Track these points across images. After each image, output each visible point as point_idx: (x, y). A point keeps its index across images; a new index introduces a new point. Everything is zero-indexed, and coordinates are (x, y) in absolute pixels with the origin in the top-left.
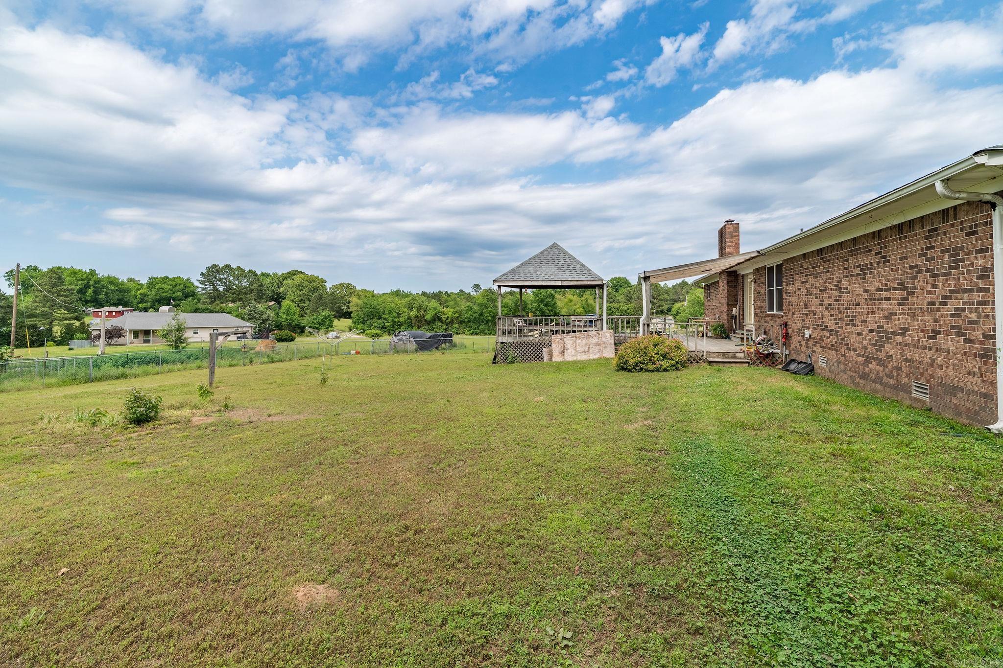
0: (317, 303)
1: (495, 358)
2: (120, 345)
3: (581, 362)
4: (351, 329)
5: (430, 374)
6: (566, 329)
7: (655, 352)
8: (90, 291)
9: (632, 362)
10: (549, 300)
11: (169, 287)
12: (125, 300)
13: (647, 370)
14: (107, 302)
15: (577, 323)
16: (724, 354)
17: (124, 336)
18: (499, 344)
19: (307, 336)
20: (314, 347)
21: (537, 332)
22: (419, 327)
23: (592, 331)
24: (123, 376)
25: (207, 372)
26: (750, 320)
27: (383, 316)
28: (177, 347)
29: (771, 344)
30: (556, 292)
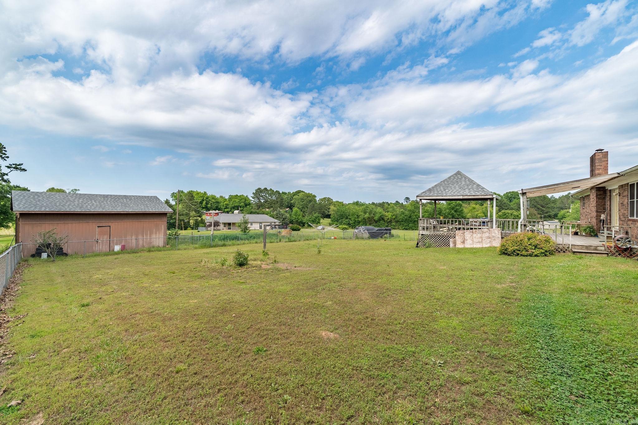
0: (311, 209)
1: (418, 244)
2: (218, 230)
3: (476, 249)
4: (330, 225)
5: (378, 252)
6: (466, 227)
7: (529, 243)
8: (204, 202)
9: (510, 249)
10: (458, 207)
11: (238, 200)
12: (219, 207)
13: (521, 255)
14: (211, 208)
15: (474, 223)
16: (587, 247)
17: (220, 226)
18: (420, 235)
19: (306, 228)
20: (311, 234)
21: (445, 228)
22: (370, 224)
23: (485, 229)
24: (224, 245)
25: (262, 245)
26: (616, 223)
27: (349, 217)
28: (245, 232)
29: (630, 241)
30: (463, 202)
